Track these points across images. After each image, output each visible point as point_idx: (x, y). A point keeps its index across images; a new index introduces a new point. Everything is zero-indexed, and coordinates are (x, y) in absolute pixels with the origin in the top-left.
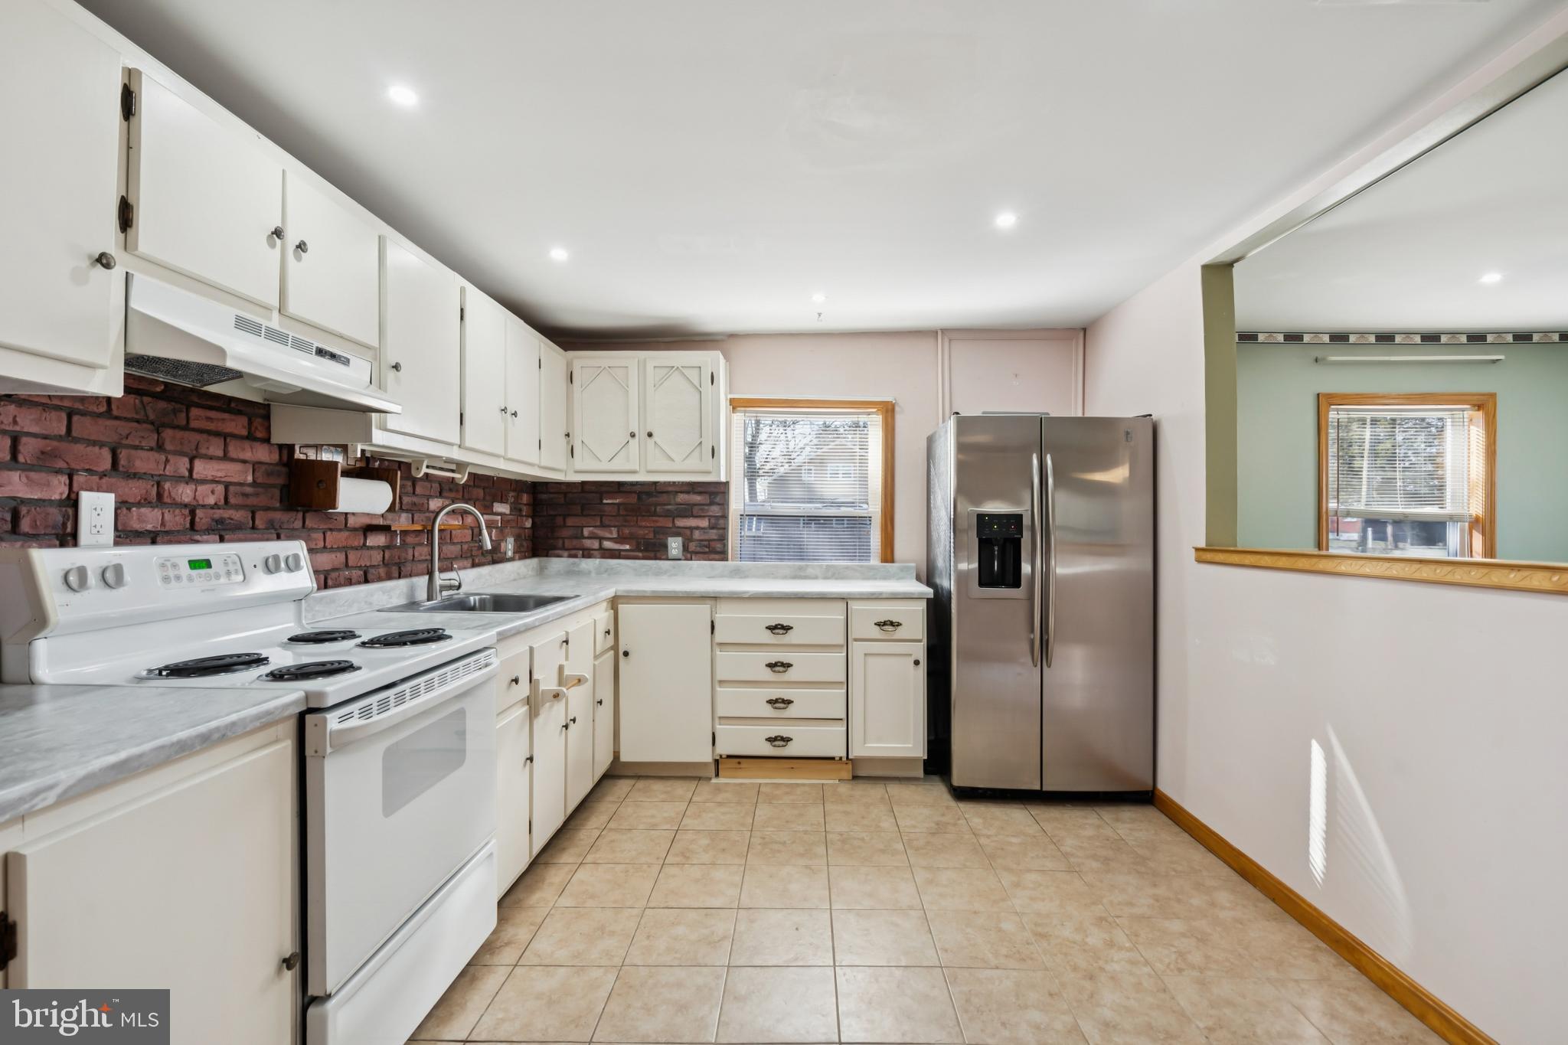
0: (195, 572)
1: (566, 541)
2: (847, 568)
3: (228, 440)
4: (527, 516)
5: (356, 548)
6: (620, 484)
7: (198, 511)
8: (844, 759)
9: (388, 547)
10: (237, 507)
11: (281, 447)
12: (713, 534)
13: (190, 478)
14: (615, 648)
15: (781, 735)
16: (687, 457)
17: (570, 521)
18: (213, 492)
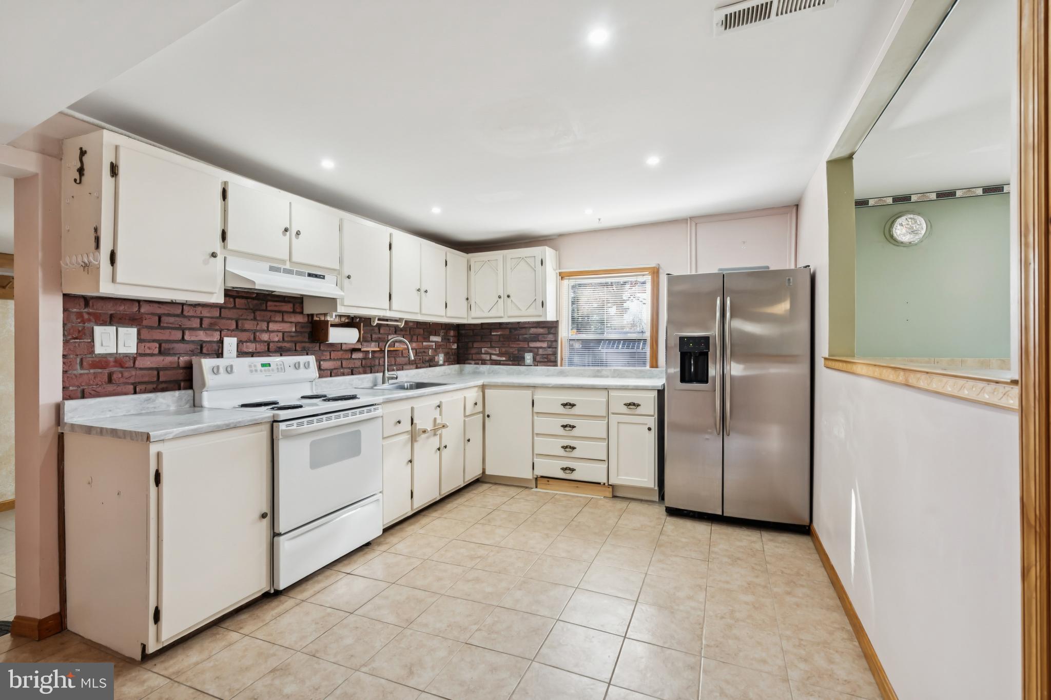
0: (263, 368)
1: (474, 355)
2: (626, 371)
3: (284, 314)
4: (454, 343)
5: (347, 359)
6: (500, 324)
7: (270, 344)
8: (606, 484)
9: (364, 359)
10: (288, 342)
11: (308, 315)
12: (550, 351)
13: (268, 331)
14: (483, 412)
15: (570, 467)
16: (528, 308)
17: (476, 345)
18: (277, 336)
